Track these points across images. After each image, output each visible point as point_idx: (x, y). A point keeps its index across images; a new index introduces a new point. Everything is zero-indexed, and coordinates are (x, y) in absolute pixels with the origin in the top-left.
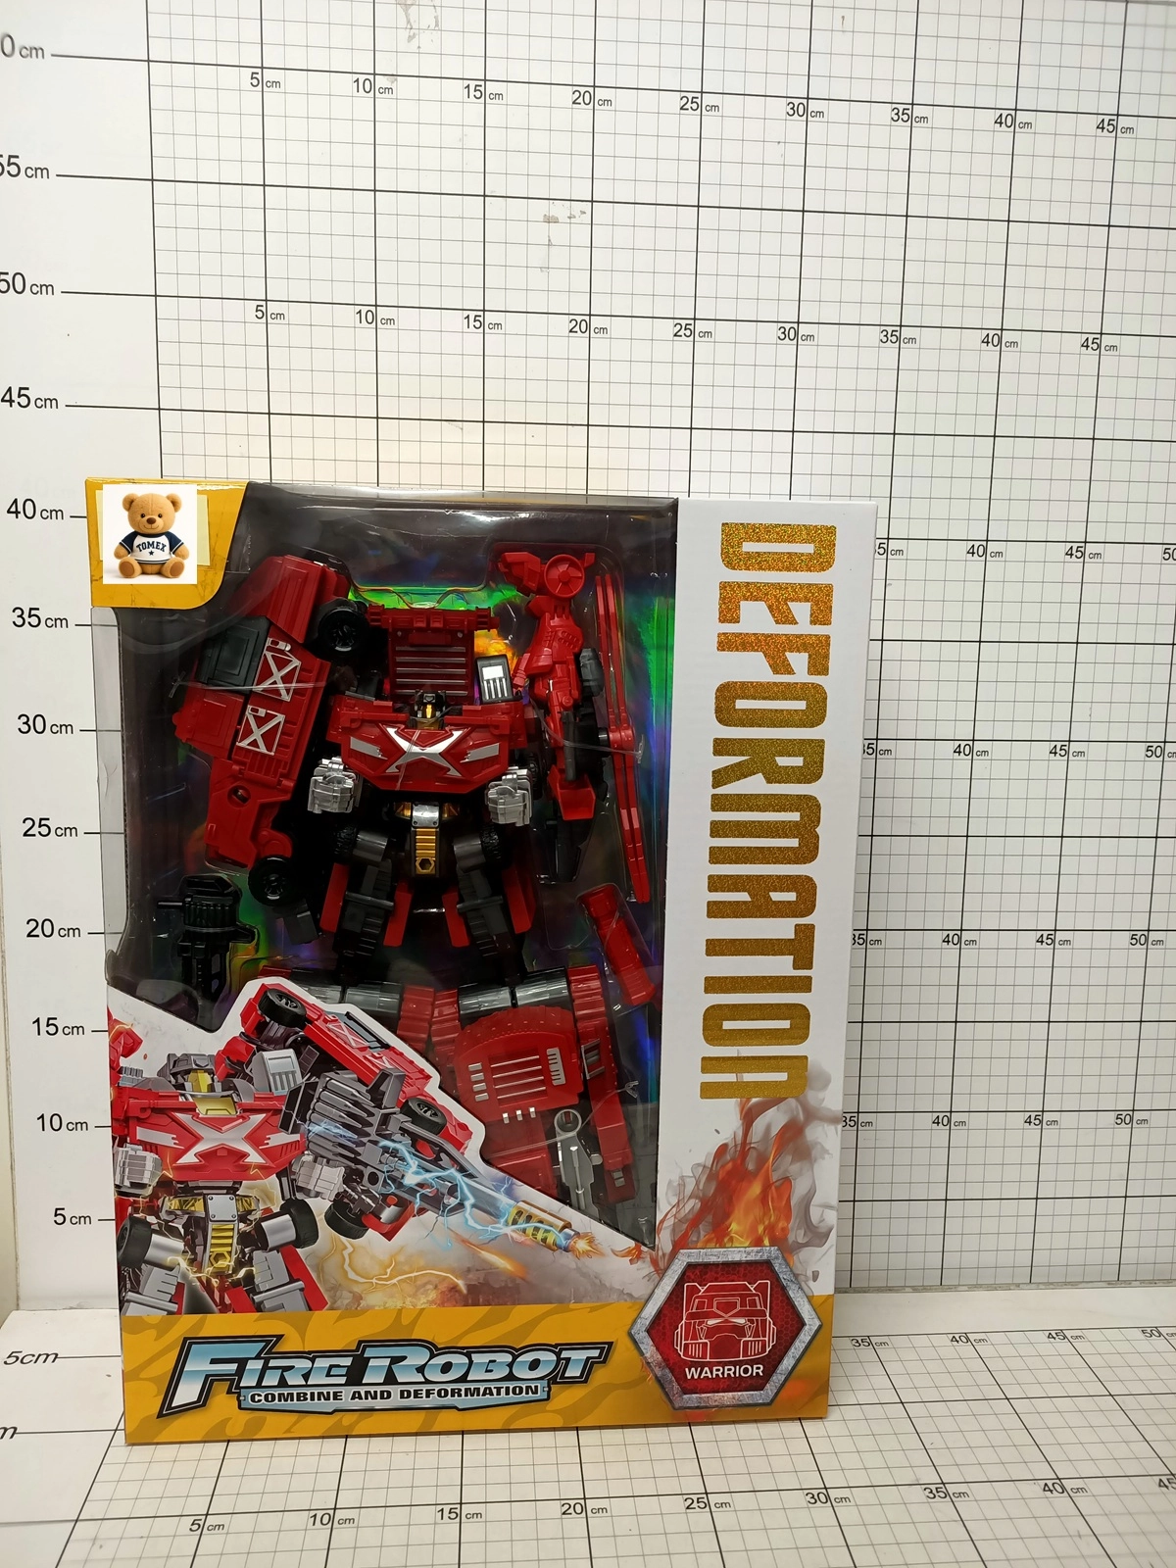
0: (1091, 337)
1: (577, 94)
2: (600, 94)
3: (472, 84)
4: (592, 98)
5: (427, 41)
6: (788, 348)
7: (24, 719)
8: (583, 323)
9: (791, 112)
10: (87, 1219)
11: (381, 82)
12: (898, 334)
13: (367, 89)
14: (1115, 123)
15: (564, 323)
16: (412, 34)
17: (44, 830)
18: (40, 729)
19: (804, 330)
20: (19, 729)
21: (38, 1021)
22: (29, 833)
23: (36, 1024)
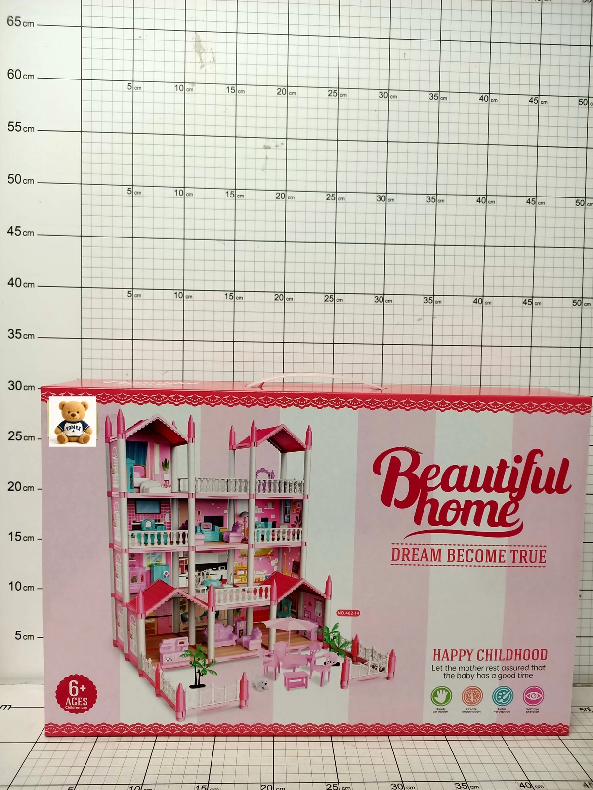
0: (531, 198)
1: (279, 90)
2: (290, 90)
3: (230, 87)
4: (287, 91)
5: (209, 68)
6: (382, 205)
7: (11, 383)
8: (283, 195)
9: (381, 96)
10: (32, 637)
11: (188, 86)
12: (435, 198)
13: (181, 89)
14: (538, 99)
15: (273, 195)
16: (202, 65)
17: (19, 437)
18: (19, 388)
19: (389, 196)
20: (9, 388)
21: (11, 533)
22: (11, 439)
23: (10, 535)
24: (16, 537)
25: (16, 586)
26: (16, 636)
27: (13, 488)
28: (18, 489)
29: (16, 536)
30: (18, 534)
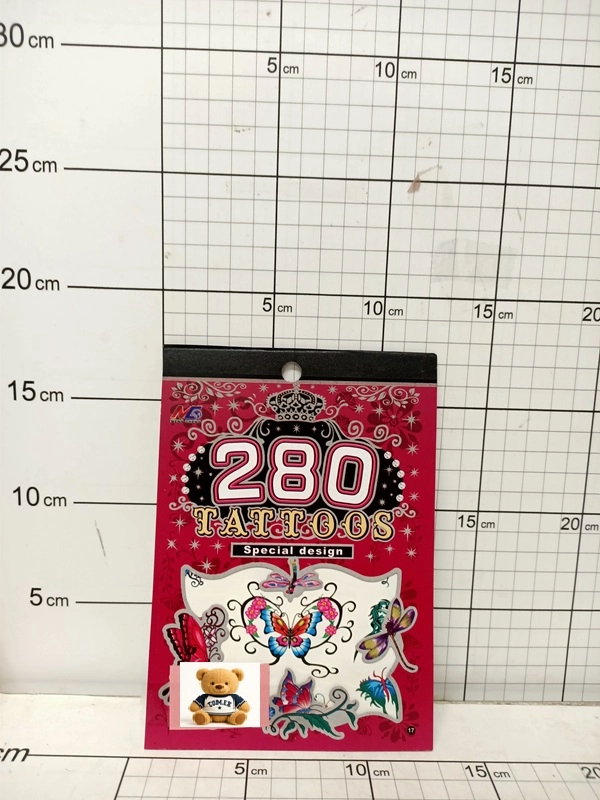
10: (65, 601)
17: (21, 164)
18: (17, 40)
21: (14, 384)
22: (5, 167)
23: (12, 387)
24: (24, 393)
25: (27, 496)
26: (32, 599)
27: (15, 282)
28: (24, 284)
29: (25, 389)
30: (28, 385)
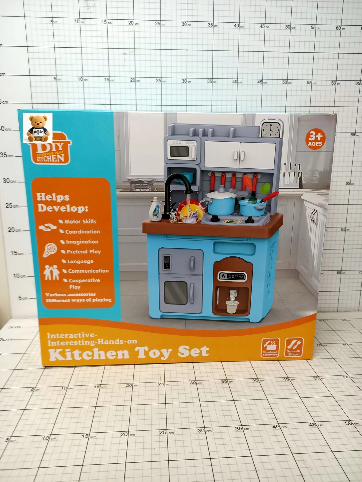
0: (260, 80)
1: (130, 22)
2: (135, 22)
3: (104, 20)
4: (133, 23)
5: (92, 9)
6: (185, 85)
7: (4, 179)
8: (134, 79)
9: (183, 25)
11: (82, 20)
12: (212, 80)
13: (78, 22)
14: (264, 25)
15: (129, 80)
16: (88, 8)
19: (188, 80)
20: (4, 182)
